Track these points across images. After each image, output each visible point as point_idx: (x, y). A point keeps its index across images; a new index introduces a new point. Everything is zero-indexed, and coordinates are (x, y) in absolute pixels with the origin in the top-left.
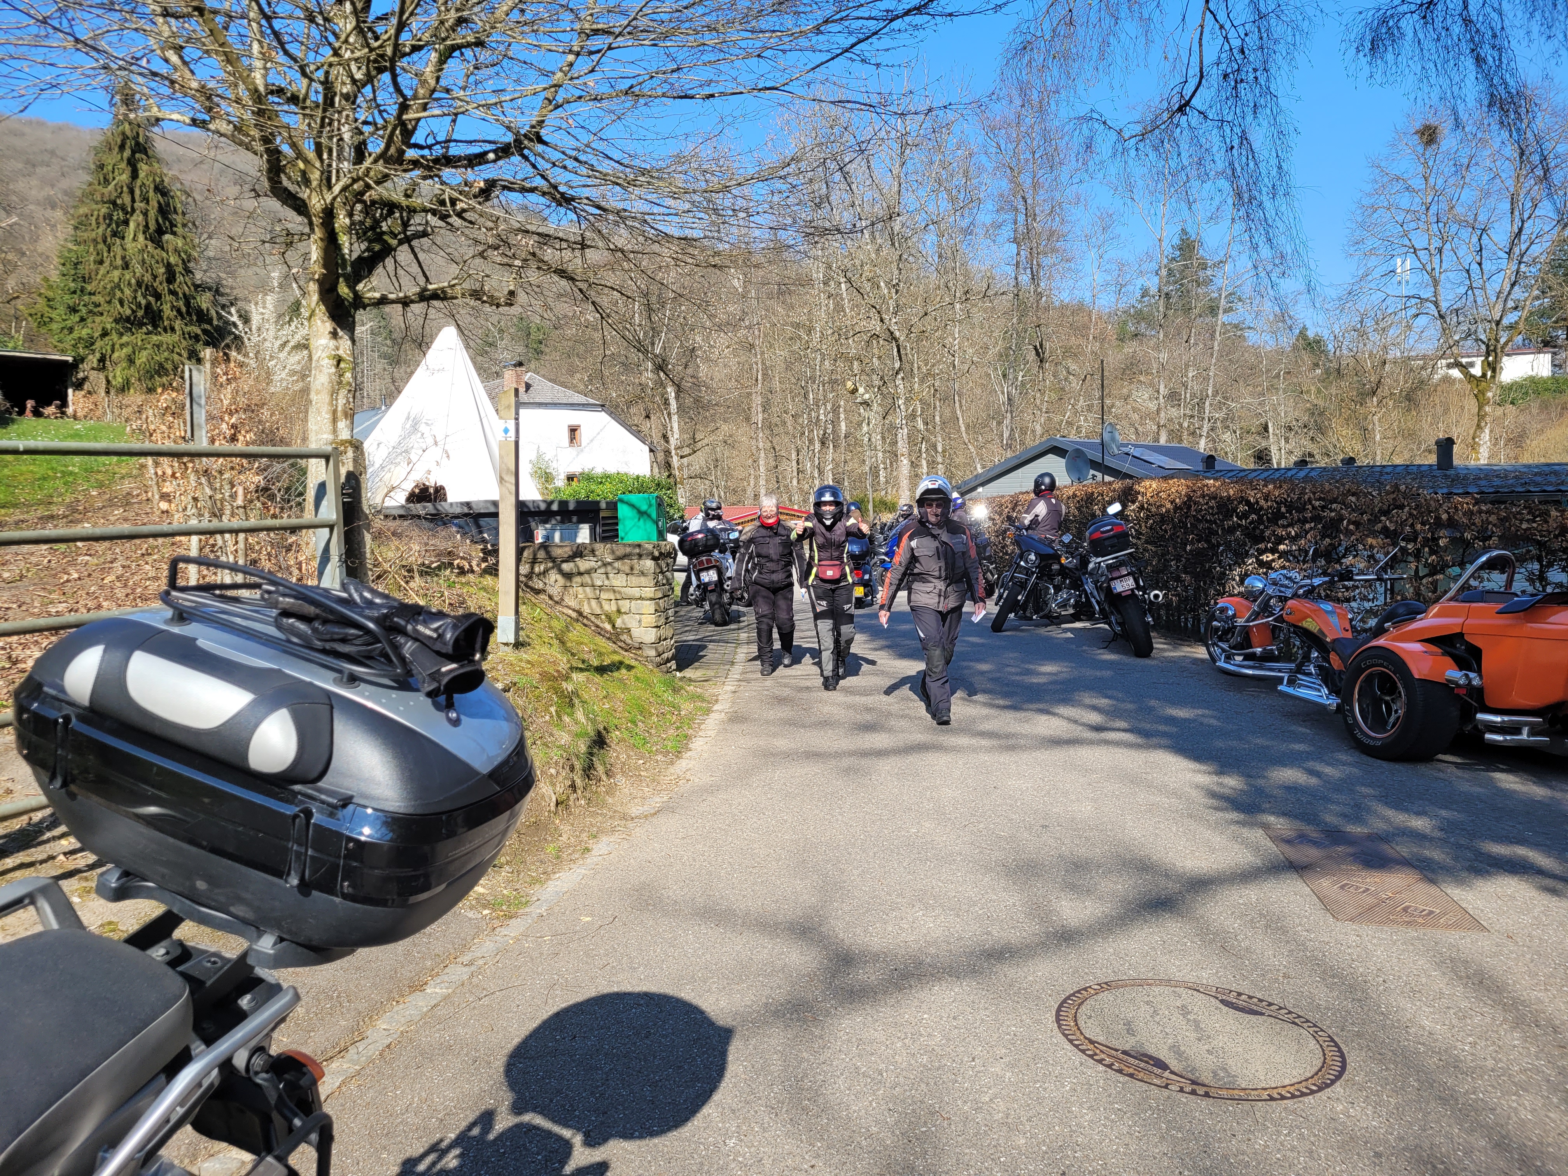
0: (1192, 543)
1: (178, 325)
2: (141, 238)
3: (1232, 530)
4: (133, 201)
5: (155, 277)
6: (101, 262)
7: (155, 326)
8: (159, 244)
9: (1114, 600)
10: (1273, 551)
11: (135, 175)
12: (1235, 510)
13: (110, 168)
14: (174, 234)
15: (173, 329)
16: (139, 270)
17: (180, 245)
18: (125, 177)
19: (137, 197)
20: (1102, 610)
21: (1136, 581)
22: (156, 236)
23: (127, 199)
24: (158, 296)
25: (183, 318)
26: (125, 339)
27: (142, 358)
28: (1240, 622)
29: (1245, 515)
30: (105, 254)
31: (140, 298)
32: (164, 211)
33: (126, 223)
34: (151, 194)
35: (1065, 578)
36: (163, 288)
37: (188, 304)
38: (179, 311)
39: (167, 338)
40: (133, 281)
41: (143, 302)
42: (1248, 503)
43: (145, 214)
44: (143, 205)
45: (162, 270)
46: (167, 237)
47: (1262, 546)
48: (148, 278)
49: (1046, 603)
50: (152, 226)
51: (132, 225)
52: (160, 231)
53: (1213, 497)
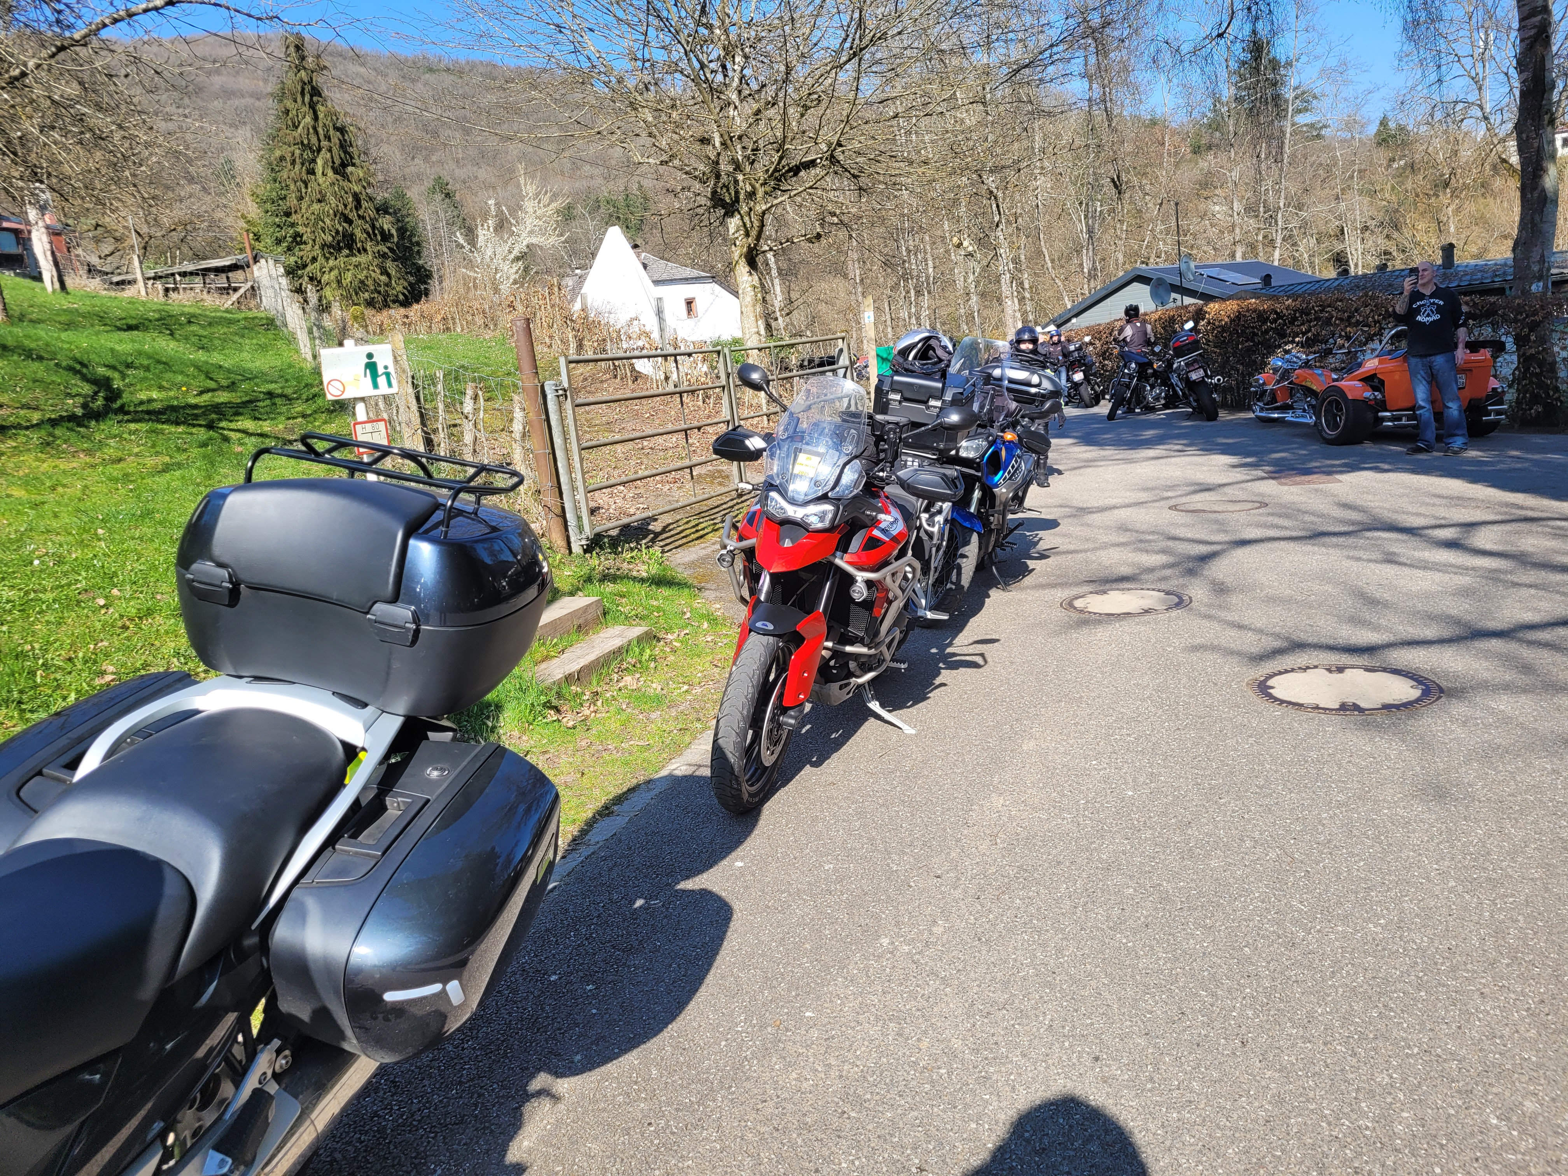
0: (1242, 343)
1: (369, 245)
2: (330, 173)
3: (1266, 332)
4: (319, 141)
5: (345, 206)
6: (301, 198)
7: (350, 248)
8: (346, 177)
9: (1191, 385)
10: (1293, 342)
11: (316, 118)
12: (1268, 318)
13: (294, 112)
14: (353, 165)
15: (365, 250)
16: (333, 201)
17: (361, 175)
18: (308, 119)
19: (322, 137)
20: (1184, 393)
21: (1205, 371)
22: (340, 169)
23: (314, 140)
24: (350, 222)
25: (371, 240)
26: (331, 263)
27: (348, 277)
28: (1270, 387)
29: (1275, 321)
30: (304, 190)
31: (338, 226)
32: (344, 146)
33: (314, 161)
34: (332, 132)
35: (1157, 379)
36: (353, 215)
37: (373, 227)
38: (368, 233)
39: (362, 259)
40: (331, 212)
41: (341, 229)
42: (1276, 313)
43: (330, 150)
44: (326, 143)
45: (350, 199)
46: (350, 169)
47: (1286, 340)
48: (341, 207)
49: (1145, 398)
50: (338, 162)
51: (320, 162)
52: (344, 165)
53: (1255, 311)
